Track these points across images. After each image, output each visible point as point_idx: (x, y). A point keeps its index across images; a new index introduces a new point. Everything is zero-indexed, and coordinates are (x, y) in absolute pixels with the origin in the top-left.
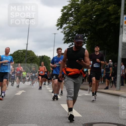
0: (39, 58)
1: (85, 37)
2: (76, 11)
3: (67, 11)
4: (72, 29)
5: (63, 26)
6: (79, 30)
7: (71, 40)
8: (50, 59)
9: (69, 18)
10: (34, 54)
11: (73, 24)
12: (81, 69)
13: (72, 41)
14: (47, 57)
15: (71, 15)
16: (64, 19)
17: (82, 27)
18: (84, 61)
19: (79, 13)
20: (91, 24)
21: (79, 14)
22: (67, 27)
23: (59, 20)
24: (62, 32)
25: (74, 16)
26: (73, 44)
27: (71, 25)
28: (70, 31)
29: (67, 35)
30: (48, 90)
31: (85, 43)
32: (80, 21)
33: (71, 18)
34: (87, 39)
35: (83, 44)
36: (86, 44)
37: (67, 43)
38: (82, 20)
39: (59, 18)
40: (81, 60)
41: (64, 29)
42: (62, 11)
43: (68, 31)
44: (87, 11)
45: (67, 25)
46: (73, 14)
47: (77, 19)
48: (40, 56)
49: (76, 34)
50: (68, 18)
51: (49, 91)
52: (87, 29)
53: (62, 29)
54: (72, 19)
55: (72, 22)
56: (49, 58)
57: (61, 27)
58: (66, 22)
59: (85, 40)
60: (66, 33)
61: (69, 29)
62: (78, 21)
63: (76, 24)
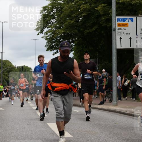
0: (18, 68)
1: (72, 44)
2: (59, 12)
3: (47, 12)
4: (55, 34)
5: (44, 30)
6: (64, 35)
7: (54, 46)
8: (32, 69)
9: (51, 20)
10: (12, 64)
11: (56, 28)
13: (56, 48)
14: (27, 67)
15: (53, 17)
16: (45, 22)
17: (67, 31)
19: (62, 14)
20: (77, 28)
21: (62, 16)
22: (49, 32)
23: (39, 23)
24: (43, 37)
25: (56, 18)
26: (57, 51)
27: (54, 29)
28: (53, 36)
29: (50, 40)
31: (72, 50)
32: (64, 24)
33: (53, 20)
34: (74, 45)
35: (70, 51)
36: (73, 51)
37: (51, 51)
38: (67, 23)
39: (38, 21)
40: (69, 72)
41: (46, 34)
42: (41, 13)
43: (51, 36)
44: (72, 12)
45: (49, 29)
46: (56, 16)
47: (61, 22)
48: (19, 67)
49: (60, 39)
50: (50, 21)
52: (73, 34)
53: (44, 34)
54: (54, 22)
55: (54, 25)
56: (30, 68)
57: (42, 31)
58: (47, 25)
59: (72, 46)
60: (48, 38)
61: (52, 34)
62: (62, 24)
63: (60, 28)
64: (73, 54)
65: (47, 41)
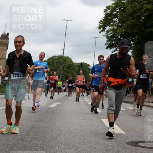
0: (77, 65)
1: (132, 42)
2: (122, 12)
3: (111, 11)
4: (116, 32)
5: (106, 29)
6: (125, 34)
7: (114, 44)
8: (90, 66)
9: (114, 19)
10: (72, 60)
11: (118, 27)
12: (125, 79)
13: (115, 46)
14: (86, 64)
15: (116, 16)
16: (107, 21)
17: (128, 30)
18: (129, 70)
19: (125, 14)
20: (138, 27)
21: (125, 15)
22: (111, 30)
23: (102, 21)
24: (104, 36)
25: (119, 17)
26: (116, 49)
27: (115, 28)
28: (114, 35)
29: (110, 39)
30: (87, 102)
31: (130, 49)
32: (126, 23)
33: (115, 19)
34: (134, 44)
35: (129, 50)
36: (132, 49)
37: (111, 48)
38: (129, 22)
39: (101, 19)
40: (126, 68)
41: (107, 32)
42: (104, 12)
43: (112, 34)
44: (135, 12)
45: (111, 27)
46: (118, 15)
47: (123, 21)
48: (79, 63)
49: (121, 38)
50: (112, 19)
51: (88, 104)
52: (134, 33)
53: (105, 32)
54: (116, 21)
55: (116, 24)
56: (89, 65)
57: (103, 30)
58: (109, 24)
59: (131, 45)
60: (109, 37)
61: (113, 32)
62: (123, 23)
63: (121, 27)
64: (131, 53)
65: (108, 39)
